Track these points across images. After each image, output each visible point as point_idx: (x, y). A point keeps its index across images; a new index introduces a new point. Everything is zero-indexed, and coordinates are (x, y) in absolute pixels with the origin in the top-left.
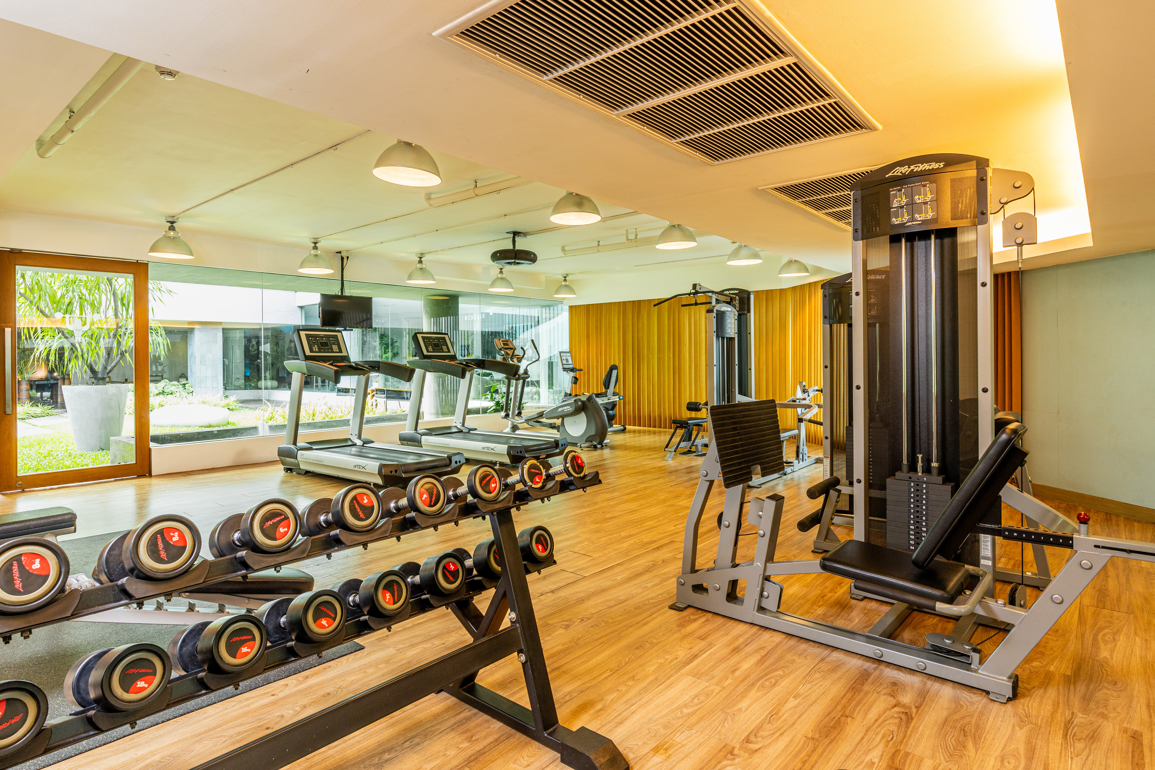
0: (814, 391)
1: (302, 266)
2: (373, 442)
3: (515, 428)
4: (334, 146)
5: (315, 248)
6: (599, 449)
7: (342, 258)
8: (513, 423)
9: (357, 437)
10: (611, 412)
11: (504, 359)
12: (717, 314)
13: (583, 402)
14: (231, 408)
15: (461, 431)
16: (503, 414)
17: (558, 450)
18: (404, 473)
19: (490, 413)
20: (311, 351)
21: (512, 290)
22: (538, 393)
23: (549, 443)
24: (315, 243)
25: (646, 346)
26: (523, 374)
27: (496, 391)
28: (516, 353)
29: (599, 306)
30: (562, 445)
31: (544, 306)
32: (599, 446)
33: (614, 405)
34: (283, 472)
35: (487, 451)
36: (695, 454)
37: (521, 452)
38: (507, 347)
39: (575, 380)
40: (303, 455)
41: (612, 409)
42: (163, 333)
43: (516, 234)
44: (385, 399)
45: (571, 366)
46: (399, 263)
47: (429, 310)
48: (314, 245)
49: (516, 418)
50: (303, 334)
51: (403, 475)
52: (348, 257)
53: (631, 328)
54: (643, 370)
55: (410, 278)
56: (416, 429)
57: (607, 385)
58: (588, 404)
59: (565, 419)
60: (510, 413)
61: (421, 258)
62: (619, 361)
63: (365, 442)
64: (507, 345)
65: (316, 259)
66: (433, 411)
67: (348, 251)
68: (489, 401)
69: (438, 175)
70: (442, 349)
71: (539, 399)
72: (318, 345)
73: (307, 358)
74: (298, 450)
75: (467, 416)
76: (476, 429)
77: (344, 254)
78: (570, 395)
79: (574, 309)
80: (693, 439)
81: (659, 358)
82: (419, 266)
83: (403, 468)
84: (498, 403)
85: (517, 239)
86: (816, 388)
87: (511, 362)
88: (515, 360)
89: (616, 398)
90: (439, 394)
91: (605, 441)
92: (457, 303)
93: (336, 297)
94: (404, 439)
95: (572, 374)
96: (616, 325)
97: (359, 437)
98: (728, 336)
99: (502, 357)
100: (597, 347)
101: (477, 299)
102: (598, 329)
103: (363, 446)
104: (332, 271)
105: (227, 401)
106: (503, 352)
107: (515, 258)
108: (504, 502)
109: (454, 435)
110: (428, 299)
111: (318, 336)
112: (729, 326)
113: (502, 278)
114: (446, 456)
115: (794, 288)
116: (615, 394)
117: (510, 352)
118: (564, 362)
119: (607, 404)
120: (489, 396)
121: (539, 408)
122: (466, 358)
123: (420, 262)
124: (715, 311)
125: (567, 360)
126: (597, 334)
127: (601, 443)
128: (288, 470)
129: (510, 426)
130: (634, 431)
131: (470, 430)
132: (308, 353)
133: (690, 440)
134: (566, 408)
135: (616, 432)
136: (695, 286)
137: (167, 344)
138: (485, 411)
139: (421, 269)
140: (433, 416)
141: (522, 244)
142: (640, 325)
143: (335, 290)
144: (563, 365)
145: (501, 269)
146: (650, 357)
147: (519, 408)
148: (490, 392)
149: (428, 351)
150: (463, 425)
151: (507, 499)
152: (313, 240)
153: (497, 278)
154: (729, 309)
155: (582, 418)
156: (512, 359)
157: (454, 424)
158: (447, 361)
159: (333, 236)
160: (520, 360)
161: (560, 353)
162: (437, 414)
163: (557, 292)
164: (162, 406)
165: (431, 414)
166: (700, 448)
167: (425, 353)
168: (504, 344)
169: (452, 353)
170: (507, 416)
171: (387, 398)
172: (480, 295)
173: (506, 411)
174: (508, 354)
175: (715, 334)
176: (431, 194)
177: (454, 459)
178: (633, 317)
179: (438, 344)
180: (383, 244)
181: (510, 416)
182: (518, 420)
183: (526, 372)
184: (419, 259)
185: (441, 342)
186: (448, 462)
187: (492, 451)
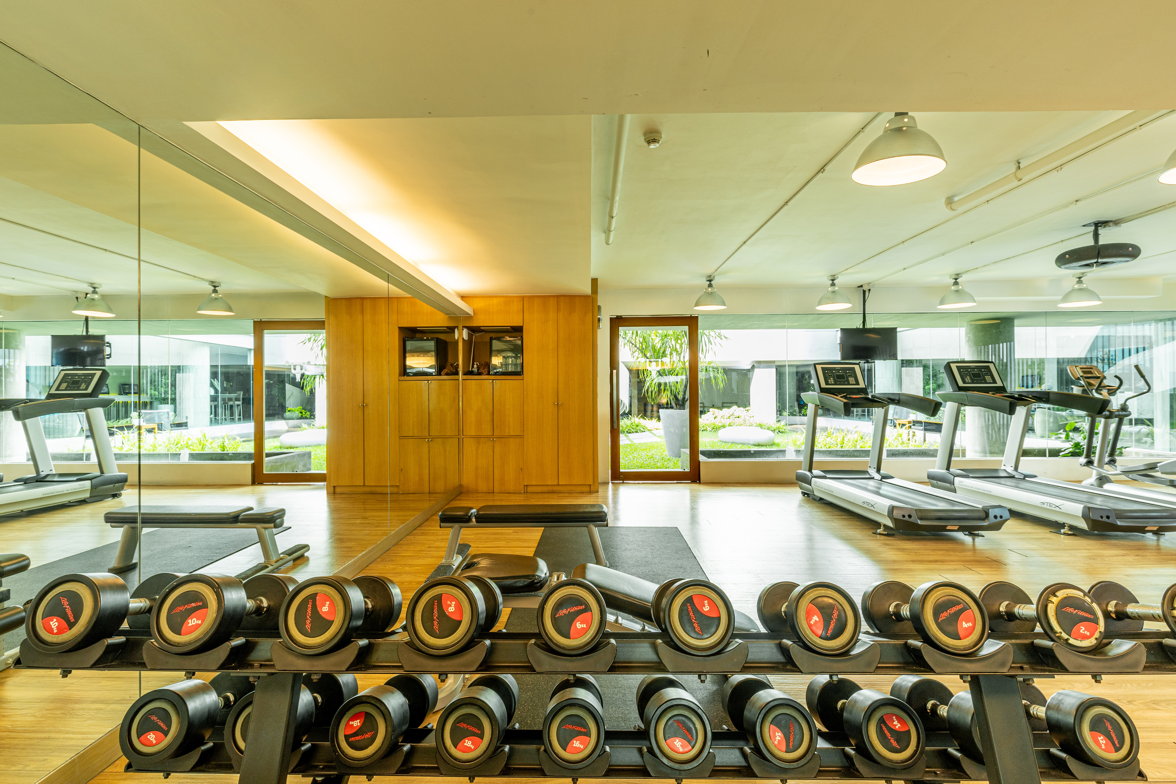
1: (820, 303)
2: (893, 478)
3: (1102, 480)
4: (822, 169)
5: (833, 285)
7: (864, 292)
8: (1099, 474)
9: (875, 470)
11: (1084, 391)
14: (781, 430)
15: (1013, 477)
16: (1083, 460)
18: (921, 519)
19: (1064, 456)
20: (827, 383)
21: (1100, 303)
22: (1151, 435)
24: (833, 280)
26: (1118, 411)
27: (1076, 430)
28: (1106, 382)
31: (1161, 320)
34: (801, 495)
35: (1048, 507)
37: (1108, 517)
38: (1090, 375)
40: (815, 482)
42: (722, 371)
43: (1098, 225)
44: (923, 432)
46: (929, 289)
47: (972, 337)
48: (831, 282)
49: (1106, 467)
50: (819, 367)
51: (919, 522)
52: (869, 290)
55: (942, 303)
56: (948, 469)
60: (1096, 459)
61: (956, 279)
63: (884, 477)
64: (1091, 373)
65: (834, 296)
66: (978, 448)
67: (869, 284)
68: (1063, 441)
69: (941, 156)
70: (984, 379)
71: (1153, 443)
72: (834, 378)
73: (823, 390)
74: (812, 477)
75: (1022, 458)
76: (1035, 476)
77: (865, 288)
82: (953, 288)
83: (920, 514)
84: (1077, 445)
85: (1101, 231)
87: (1097, 395)
88: (1105, 392)
90: (988, 430)
92: (1013, 326)
93: (857, 330)
94: (933, 479)
97: (878, 470)
99: (1081, 389)
101: (1042, 320)
103: (881, 480)
104: (849, 305)
105: (778, 425)
106: (1082, 382)
107: (1098, 256)
108: (990, 661)
109: (1003, 481)
110: (972, 325)
111: (834, 369)
113: (1080, 290)
114: (981, 507)
117: (1096, 382)
120: (1063, 436)
121: (1151, 455)
122: (1030, 389)
123: (956, 283)
128: (804, 494)
129: (1094, 478)
131: (1026, 476)
132: (823, 385)
137: (725, 379)
138: (1055, 453)
139: (957, 291)
140: (978, 454)
143: (856, 323)
145: (1076, 275)
147: (1112, 454)
148: (1065, 431)
149: (964, 382)
150: (1016, 469)
151: (1000, 657)
152: (830, 278)
153: (1073, 290)
156: (1098, 390)
157: (1003, 468)
158: (990, 394)
159: (849, 271)
160: (1112, 392)
162: (984, 452)
164: (731, 426)
165: (976, 452)
167: (961, 384)
168: (1084, 372)
169: (999, 384)
170: (1090, 463)
171: (925, 430)
172: (1046, 314)
173: (1088, 456)
174: (1090, 384)
176: (954, 196)
177: (992, 513)
179: (979, 373)
180: (905, 270)
181: (1096, 464)
182: (1108, 470)
183: (1124, 408)
184: (954, 280)
185: (984, 371)
186: (983, 515)
187: (1057, 509)
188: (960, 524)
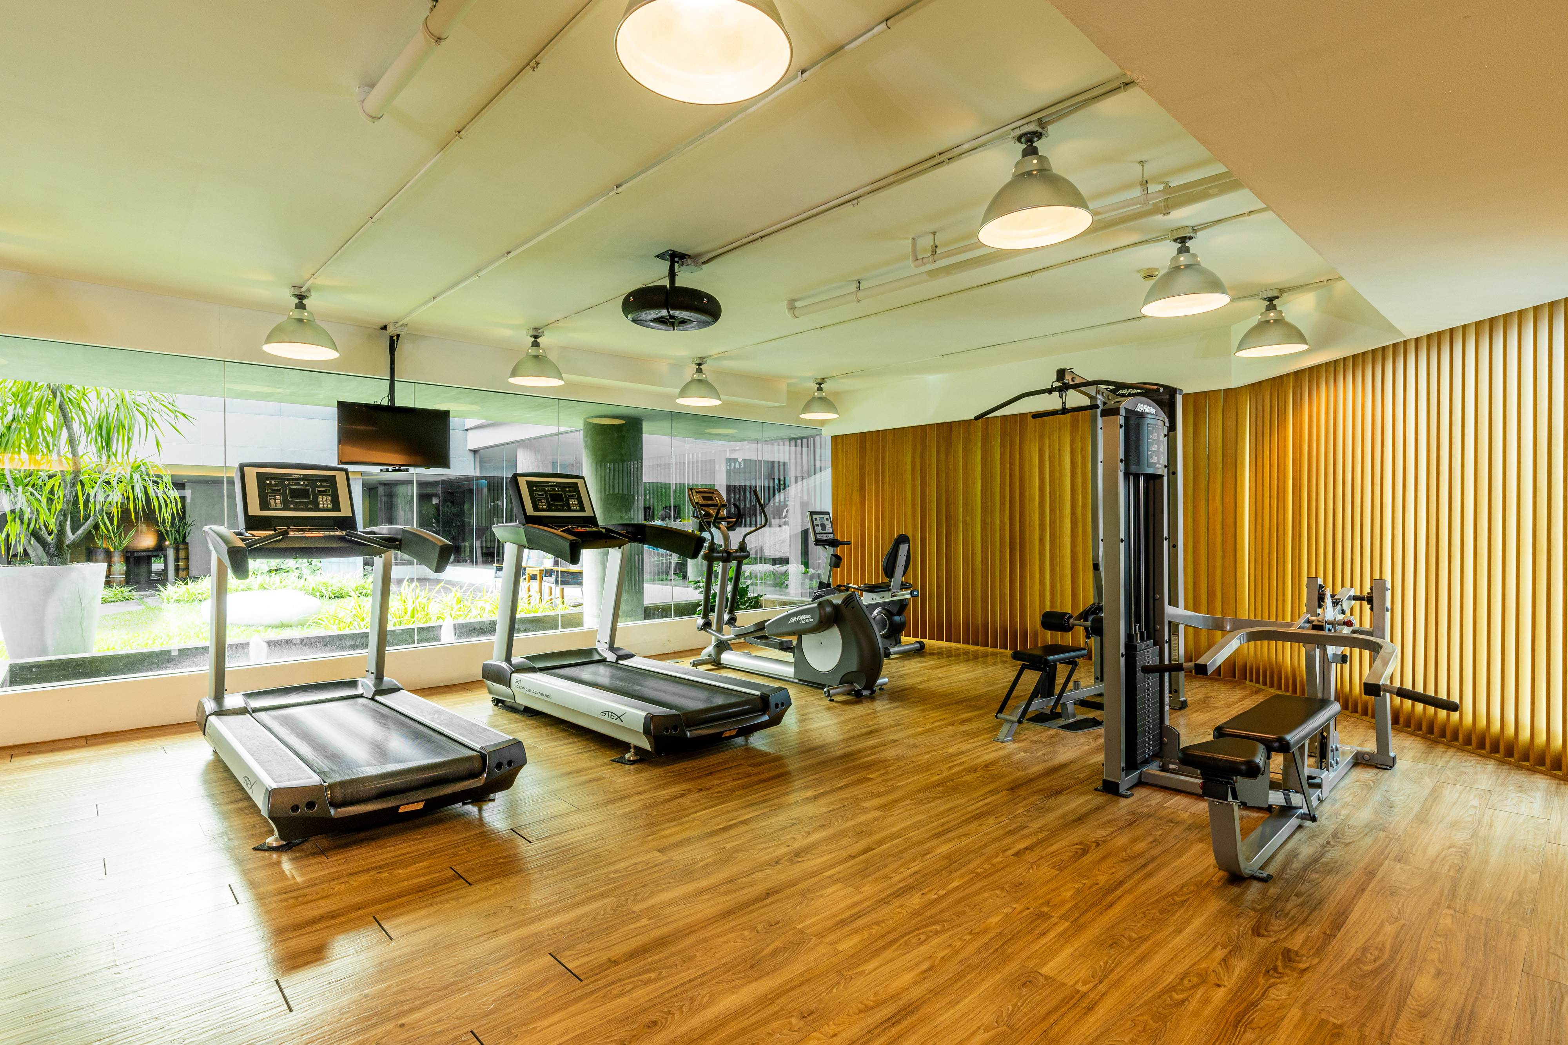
0: (1349, 598)
3: (721, 648)
5: (300, 306)
6: (866, 697)
7: (391, 339)
8: (718, 639)
9: (373, 677)
10: (897, 618)
12: (1127, 419)
13: (836, 607)
16: (700, 621)
17: (766, 718)
18: (338, 805)
21: (718, 402)
23: (748, 699)
24: (301, 297)
25: (961, 502)
26: (736, 551)
29: (881, 435)
30: (777, 706)
32: (866, 693)
33: (902, 606)
35: (610, 720)
36: (1061, 722)
38: (710, 502)
39: (836, 561)
40: (210, 728)
41: (899, 613)
43: (675, 258)
44: (559, 586)
45: (831, 536)
46: (498, 348)
47: (589, 442)
48: (297, 301)
49: (726, 628)
50: (251, 473)
51: (333, 814)
52: (398, 336)
53: (934, 471)
54: (956, 544)
55: (514, 374)
56: (508, 656)
57: (889, 571)
58: (846, 612)
59: (804, 637)
60: (714, 619)
61: (536, 337)
62: (915, 528)
64: (711, 499)
67: (401, 325)
70: (568, 504)
72: (284, 494)
74: (211, 714)
77: (392, 331)
78: (829, 585)
79: (839, 440)
80: (1057, 690)
81: (984, 523)
82: (533, 351)
85: (679, 266)
86: (1352, 593)
88: (724, 526)
89: (906, 595)
91: (879, 681)
92: (641, 432)
94: (487, 678)
95: (831, 550)
96: (910, 467)
97: (379, 678)
98: (1150, 471)
100: (877, 506)
101: (669, 424)
102: (879, 474)
103: (372, 699)
106: (702, 512)
107: (667, 304)
110: (589, 423)
111: (288, 477)
112: (1154, 447)
113: (699, 381)
115: (1256, 388)
116: (904, 586)
118: (819, 529)
119: (889, 603)
123: (536, 344)
124: (1122, 412)
125: (823, 526)
126: (877, 481)
127: (870, 685)
129: (713, 643)
130: (939, 653)
132: (255, 510)
133: (1050, 694)
134: (803, 617)
135: (907, 655)
136: (1061, 374)
139: (536, 357)
141: (687, 278)
142: (951, 466)
144: (815, 534)
145: (699, 365)
146: (969, 520)
147: (732, 609)
150: (611, 647)
152: (290, 292)
153: (693, 381)
154: (1153, 411)
155: (834, 635)
157: (596, 645)
160: (732, 526)
161: (812, 513)
163: (807, 409)
166: (1070, 708)
167: (531, 512)
168: (704, 498)
169: (587, 510)
170: (707, 625)
171: (562, 583)
173: (705, 616)
175: (1122, 465)
178: (938, 452)
179: (561, 495)
180: (436, 300)
181: (714, 627)
182: (728, 633)
183: (742, 547)
184: (533, 339)
185: (569, 491)
186: (477, 765)
187: (618, 722)
188: (427, 797)
